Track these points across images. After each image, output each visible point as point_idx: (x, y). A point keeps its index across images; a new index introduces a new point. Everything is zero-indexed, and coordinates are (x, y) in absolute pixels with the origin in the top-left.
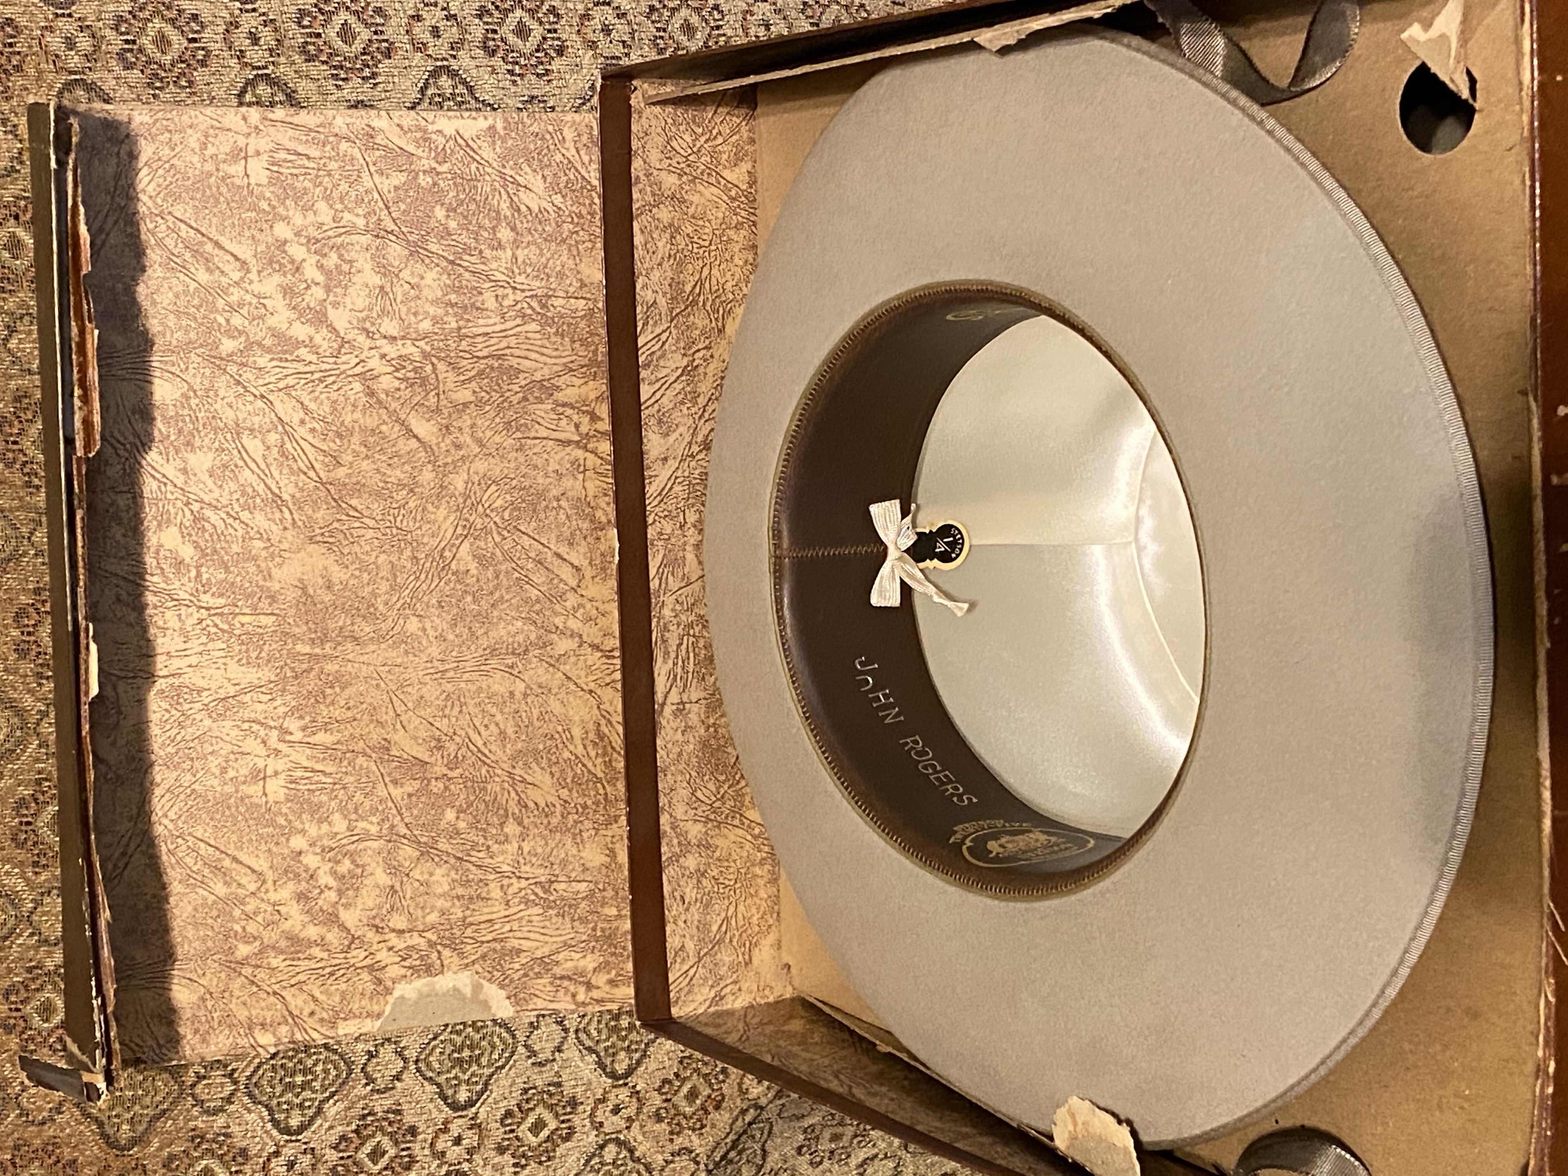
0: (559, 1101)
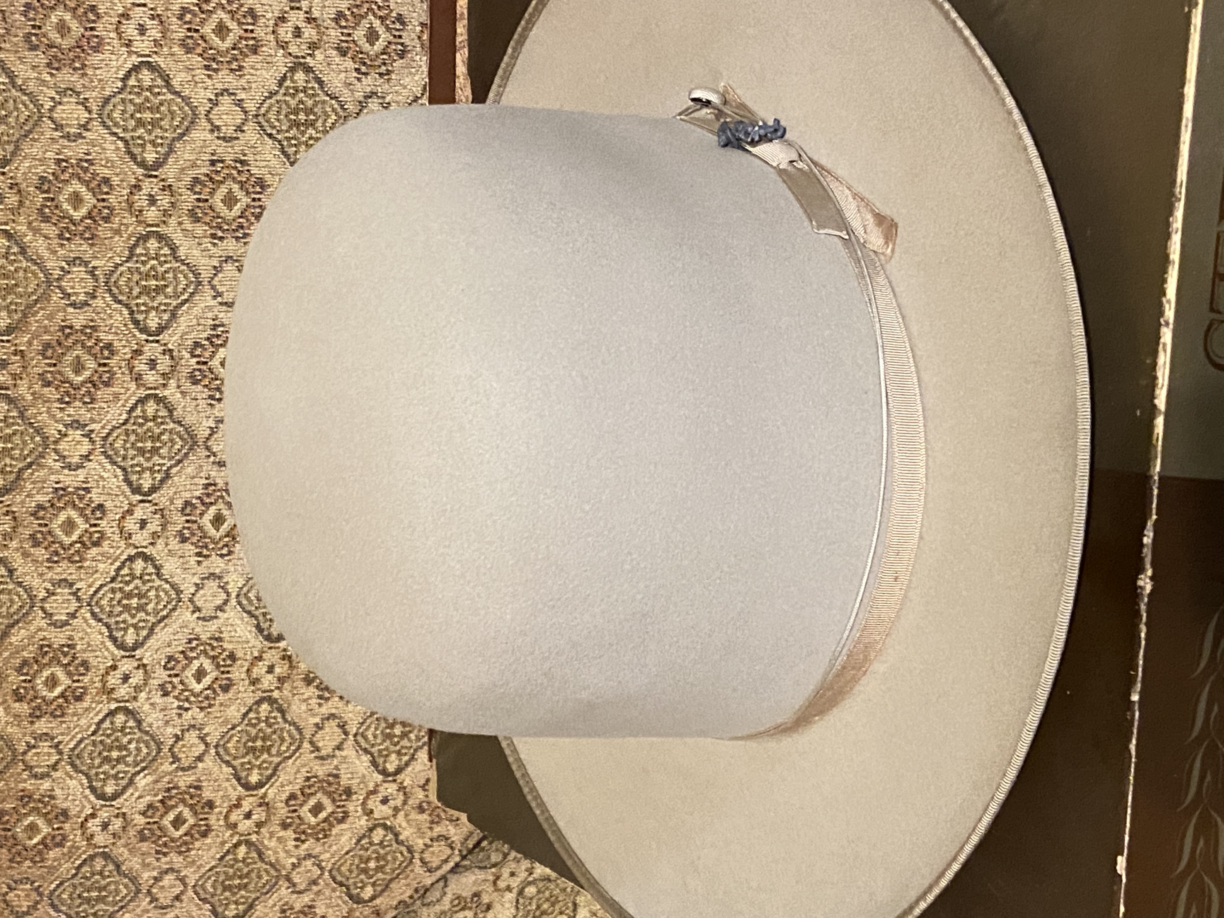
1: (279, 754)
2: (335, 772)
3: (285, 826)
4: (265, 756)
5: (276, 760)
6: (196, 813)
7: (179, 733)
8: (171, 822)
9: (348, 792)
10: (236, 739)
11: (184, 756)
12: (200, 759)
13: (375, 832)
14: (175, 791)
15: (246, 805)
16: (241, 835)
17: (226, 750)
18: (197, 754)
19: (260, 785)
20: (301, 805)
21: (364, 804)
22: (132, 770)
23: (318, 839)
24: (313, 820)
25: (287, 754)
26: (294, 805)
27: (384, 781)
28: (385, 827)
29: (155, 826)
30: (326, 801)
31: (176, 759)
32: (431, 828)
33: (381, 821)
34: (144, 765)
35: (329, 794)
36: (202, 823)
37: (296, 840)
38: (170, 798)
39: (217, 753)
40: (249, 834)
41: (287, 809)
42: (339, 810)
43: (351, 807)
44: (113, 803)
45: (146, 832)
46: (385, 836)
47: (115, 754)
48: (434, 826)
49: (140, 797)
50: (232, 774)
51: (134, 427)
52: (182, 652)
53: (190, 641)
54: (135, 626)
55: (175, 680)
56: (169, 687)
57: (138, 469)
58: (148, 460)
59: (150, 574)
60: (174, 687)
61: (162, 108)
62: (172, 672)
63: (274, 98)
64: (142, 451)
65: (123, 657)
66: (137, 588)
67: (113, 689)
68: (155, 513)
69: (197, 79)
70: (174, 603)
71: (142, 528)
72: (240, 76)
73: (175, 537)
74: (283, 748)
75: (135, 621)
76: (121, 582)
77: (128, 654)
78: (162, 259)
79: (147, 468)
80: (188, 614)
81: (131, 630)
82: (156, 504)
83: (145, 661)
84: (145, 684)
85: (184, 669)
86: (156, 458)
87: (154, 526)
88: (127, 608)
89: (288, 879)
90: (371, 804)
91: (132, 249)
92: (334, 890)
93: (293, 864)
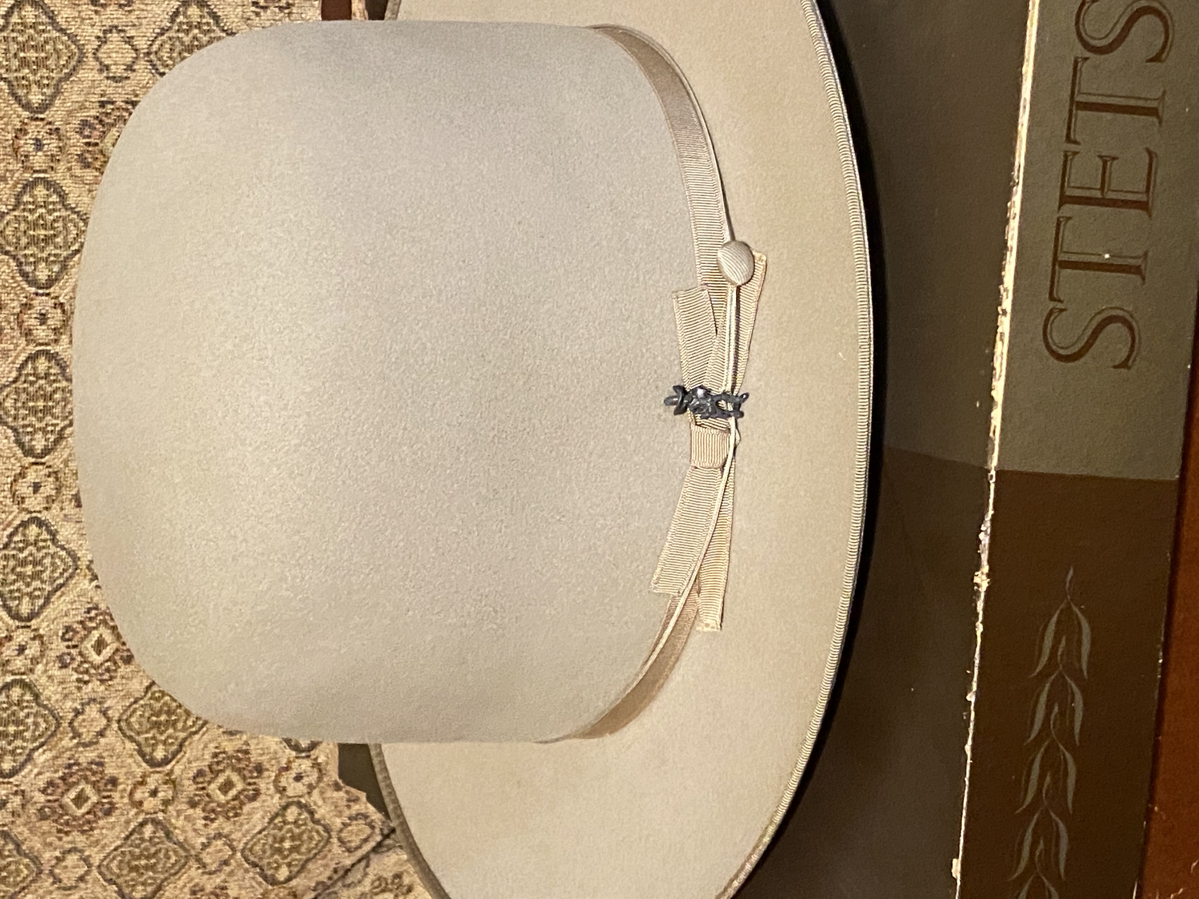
0: (247, 766)
1: (184, 729)
2: (244, 747)
3: (193, 804)
4: (171, 731)
5: (182, 735)
6: (99, 791)
7: (79, 707)
8: (72, 800)
9: (259, 769)
10: (139, 713)
11: (85, 730)
12: (101, 734)
13: (289, 811)
14: (75, 768)
15: (152, 782)
16: (147, 814)
17: (129, 724)
18: (98, 729)
19: (166, 761)
20: (209, 783)
21: (276, 781)
22: (31, 746)
23: (228, 818)
24: (222, 798)
25: (194, 729)
26: (202, 783)
27: (297, 758)
28: (299, 805)
29: (56, 804)
30: (235, 778)
31: (77, 735)
32: (349, 807)
33: (296, 799)
34: (43, 740)
35: (239, 771)
36: (105, 801)
37: (206, 818)
38: (71, 775)
39: (120, 729)
40: (155, 813)
41: (195, 786)
42: (250, 788)
43: (262, 785)
44: (11, 780)
45: (47, 810)
46: (300, 814)
47: (12, 729)
48: (352, 804)
49: (39, 773)
50: (135, 749)
51: (25, 385)
52: (81, 622)
53: (89, 611)
54: (30, 595)
55: (74, 652)
56: (68, 659)
57: (29, 429)
58: (40, 420)
59: (45, 541)
60: (73, 659)
61: (48, 47)
62: (70, 643)
63: (166, 35)
64: (34, 411)
65: (18, 627)
66: (31, 554)
67: (8, 661)
68: (49, 476)
69: (83, 14)
70: (70, 571)
71: (36, 491)
72: (130, 12)
73: (71, 500)
74: (190, 723)
75: (29, 590)
76: (14, 548)
77: (23, 624)
78: (51, 207)
79: (40, 429)
80: (87, 582)
81: (26, 599)
82: (50, 467)
83: (41, 632)
84: (42, 656)
85: (83, 639)
86: (49, 418)
87: (48, 489)
88: (21, 576)
89: (198, 860)
90: (283, 783)
91: (18, 197)
92: (247, 871)
93: (203, 844)
